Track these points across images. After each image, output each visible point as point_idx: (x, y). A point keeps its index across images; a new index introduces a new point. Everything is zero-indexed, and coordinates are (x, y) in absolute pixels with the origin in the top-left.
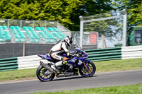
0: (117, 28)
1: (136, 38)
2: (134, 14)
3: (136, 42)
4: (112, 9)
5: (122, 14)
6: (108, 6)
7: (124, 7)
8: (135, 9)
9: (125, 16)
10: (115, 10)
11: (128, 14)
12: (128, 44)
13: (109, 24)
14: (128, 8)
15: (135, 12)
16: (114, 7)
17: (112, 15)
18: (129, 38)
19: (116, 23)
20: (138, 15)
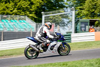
0: (68, 20)
1: (81, 27)
2: (80, 11)
3: (81, 30)
4: (64, 7)
5: (72, 10)
6: (62, 5)
7: (73, 5)
8: (81, 7)
9: (74, 12)
10: (67, 7)
11: (76, 10)
12: (76, 31)
13: (63, 17)
14: (76, 6)
15: (81, 9)
17: (65, 12)
18: (76, 27)
19: (67, 16)
20: (83, 11)
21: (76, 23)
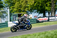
0: (6, 14)
1: (13, 18)
2: (12, 9)
3: (13, 20)
4: (3, 7)
5: (8, 9)
7: (8, 6)
8: (13, 7)
9: (9, 10)
10: (5, 7)
13: (3, 13)
14: (10, 6)
15: (13, 8)
16: (5, 6)
17: (4, 10)
18: (11, 18)
21: (11, 16)
